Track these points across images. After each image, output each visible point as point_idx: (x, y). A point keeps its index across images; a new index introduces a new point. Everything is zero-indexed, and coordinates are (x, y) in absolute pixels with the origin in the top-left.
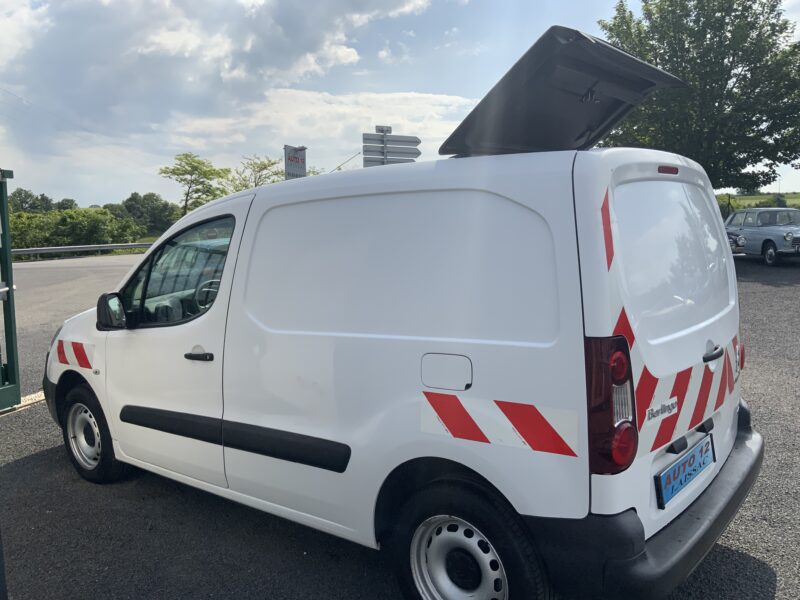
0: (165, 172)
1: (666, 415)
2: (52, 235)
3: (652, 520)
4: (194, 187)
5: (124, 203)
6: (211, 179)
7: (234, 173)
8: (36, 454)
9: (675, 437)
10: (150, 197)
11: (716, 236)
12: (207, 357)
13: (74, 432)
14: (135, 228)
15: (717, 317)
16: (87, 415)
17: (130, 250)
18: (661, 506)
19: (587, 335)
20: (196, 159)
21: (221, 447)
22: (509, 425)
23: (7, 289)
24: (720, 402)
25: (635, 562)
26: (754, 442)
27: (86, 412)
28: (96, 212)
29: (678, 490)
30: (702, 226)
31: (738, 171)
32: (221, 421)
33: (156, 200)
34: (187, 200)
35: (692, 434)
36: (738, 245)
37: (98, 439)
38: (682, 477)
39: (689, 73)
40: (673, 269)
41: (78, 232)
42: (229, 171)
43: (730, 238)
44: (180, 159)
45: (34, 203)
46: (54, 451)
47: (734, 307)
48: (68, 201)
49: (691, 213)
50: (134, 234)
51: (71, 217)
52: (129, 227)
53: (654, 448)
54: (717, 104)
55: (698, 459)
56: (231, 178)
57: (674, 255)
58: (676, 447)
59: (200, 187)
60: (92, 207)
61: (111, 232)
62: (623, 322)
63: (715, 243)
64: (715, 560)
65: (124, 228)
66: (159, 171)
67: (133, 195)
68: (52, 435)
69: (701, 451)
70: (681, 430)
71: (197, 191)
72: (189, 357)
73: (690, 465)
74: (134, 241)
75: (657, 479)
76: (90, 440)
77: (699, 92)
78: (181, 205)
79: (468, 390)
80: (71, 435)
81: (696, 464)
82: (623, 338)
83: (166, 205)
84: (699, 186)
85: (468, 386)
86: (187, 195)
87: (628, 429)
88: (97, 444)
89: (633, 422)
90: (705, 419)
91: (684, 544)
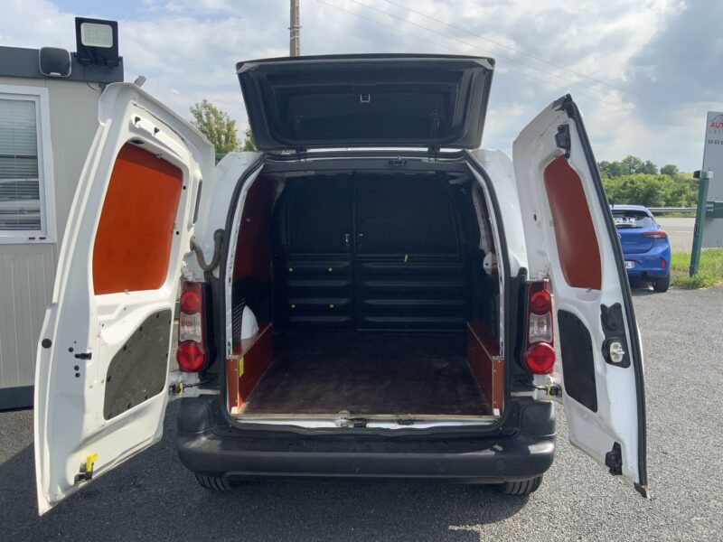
61: (664, 196)
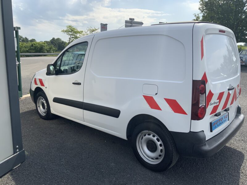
0: (63, 31)
1: (215, 105)
2: (29, 49)
3: (209, 135)
4: (72, 36)
5: (50, 41)
6: (77, 34)
7: (84, 32)
8: (28, 111)
9: (217, 112)
10: (58, 39)
11: (236, 57)
12: (79, 84)
13: (39, 105)
14: (54, 48)
15: (233, 78)
16: (43, 100)
17: (52, 55)
18: (211, 131)
19: (193, 79)
20: (73, 27)
21: (83, 110)
22: (168, 105)
23: (19, 63)
24: (232, 103)
25: (202, 146)
26: (241, 117)
27: (43, 99)
28: (42, 43)
29: (217, 127)
30: (232, 53)
31: (245, 37)
32: (83, 103)
33: (60, 40)
34: (69, 40)
35: (223, 112)
36: (242, 61)
37: (46, 107)
38: (218, 124)
39: (231, 4)
40: (221, 65)
41: (37, 49)
42: (82, 32)
43: (240, 58)
44: (68, 27)
45: (23, 40)
46: (33, 111)
47: (239, 76)
48: (33, 39)
49: (229, 48)
50: (53, 50)
51: (35, 44)
52: (52, 48)
53: (211, 114)
54: (240, 15)
55: (224, 119)
56: (83, 34)
57: (222, 61)
58: (217, 114)
59: (74, 36)
60: (40, 42)
61: (47, 49)
62: (205, 76)
63: (236, 59)
64: (226, 150)
65: (50, 48)
66: (61, 31)
67: (53, 38)
68: (32, 106)
69: (225, 117)
70: (219, 110)
71: (73, 38)
72: (74, 83)
73: (221, 121)
74: (53, 52)
75: (211, 123)
76: (44, 107)
77: (234, 11)
78: (67, 42)
79: (156, 95)
80: (38, 106)
81: (223, 121)
82: (204, 81)
83: (63, 42)
84: (232, 38)
85: (156, 94)
86: (70, 39)
87: (203, 108)
88: (46, 109)
89: (205, 106)
90: (227, 108)
91: (217, 142)
